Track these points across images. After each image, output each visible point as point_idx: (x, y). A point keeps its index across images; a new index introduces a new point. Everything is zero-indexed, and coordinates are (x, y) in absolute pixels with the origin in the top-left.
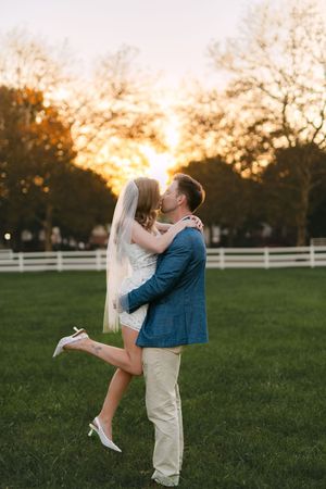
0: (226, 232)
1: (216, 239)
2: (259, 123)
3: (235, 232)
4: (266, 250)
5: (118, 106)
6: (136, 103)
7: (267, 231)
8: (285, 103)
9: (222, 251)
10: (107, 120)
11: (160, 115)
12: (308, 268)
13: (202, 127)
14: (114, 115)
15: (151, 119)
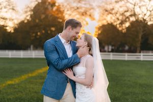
0: (113, 48)
1: (110, 50)
2: (125, 12)
3: (116, 48)
4: (126, 54)
5: (79, 5)
6: (85, 4)
7: (127, 48)
8: (135, 5)
9: (111, 54)
10: (75, 10)
11: (93, 8)
12: (140, 61)
13: (107, 13)
14: (78, 8)
15: (90, 10)
